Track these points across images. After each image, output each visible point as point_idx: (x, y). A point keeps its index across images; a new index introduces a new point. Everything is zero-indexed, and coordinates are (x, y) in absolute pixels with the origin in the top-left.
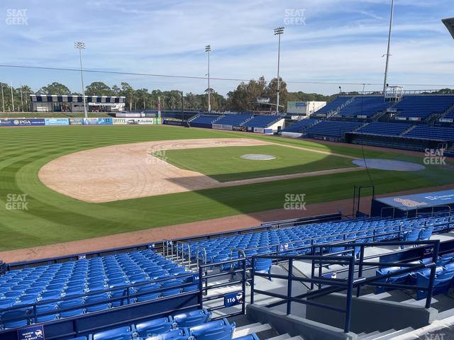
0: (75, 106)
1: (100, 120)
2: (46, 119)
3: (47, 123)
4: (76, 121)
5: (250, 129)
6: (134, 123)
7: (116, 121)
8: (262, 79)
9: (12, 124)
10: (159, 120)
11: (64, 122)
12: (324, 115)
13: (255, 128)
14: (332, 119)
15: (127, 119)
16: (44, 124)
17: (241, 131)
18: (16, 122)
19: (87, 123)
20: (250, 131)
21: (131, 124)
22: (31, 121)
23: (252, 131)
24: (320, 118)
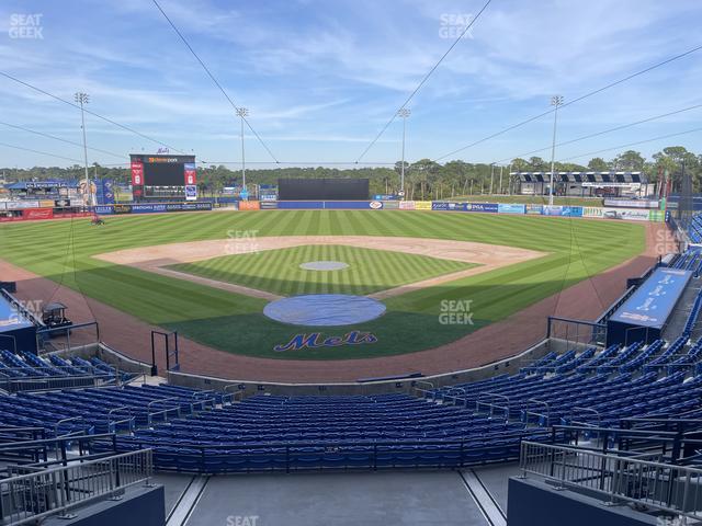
0: (572, 187)
1: (564, 209)
2: (500, 204)
3: (499, 209)
4: (534, 209)
6: (616, 217)
7: (587, 211)
9: (465, 209)
10: (661, 215)
11: (519, 209)
15: (605, 210)
16: (497, 211)
18: (469, 207)
19: (547, 212)
21: (611, 217)
22: (484, 205)
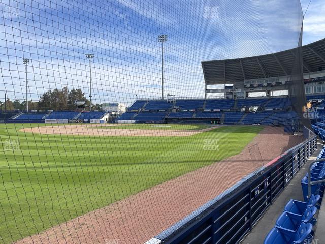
5: (87, 120)
8: (65, 89)
12: (137, 111)
13: (91, 120)
14: (143, 113)
17: (78, 122)
20: (86, 123)
23: (89, 122)
24: (135, 112)
